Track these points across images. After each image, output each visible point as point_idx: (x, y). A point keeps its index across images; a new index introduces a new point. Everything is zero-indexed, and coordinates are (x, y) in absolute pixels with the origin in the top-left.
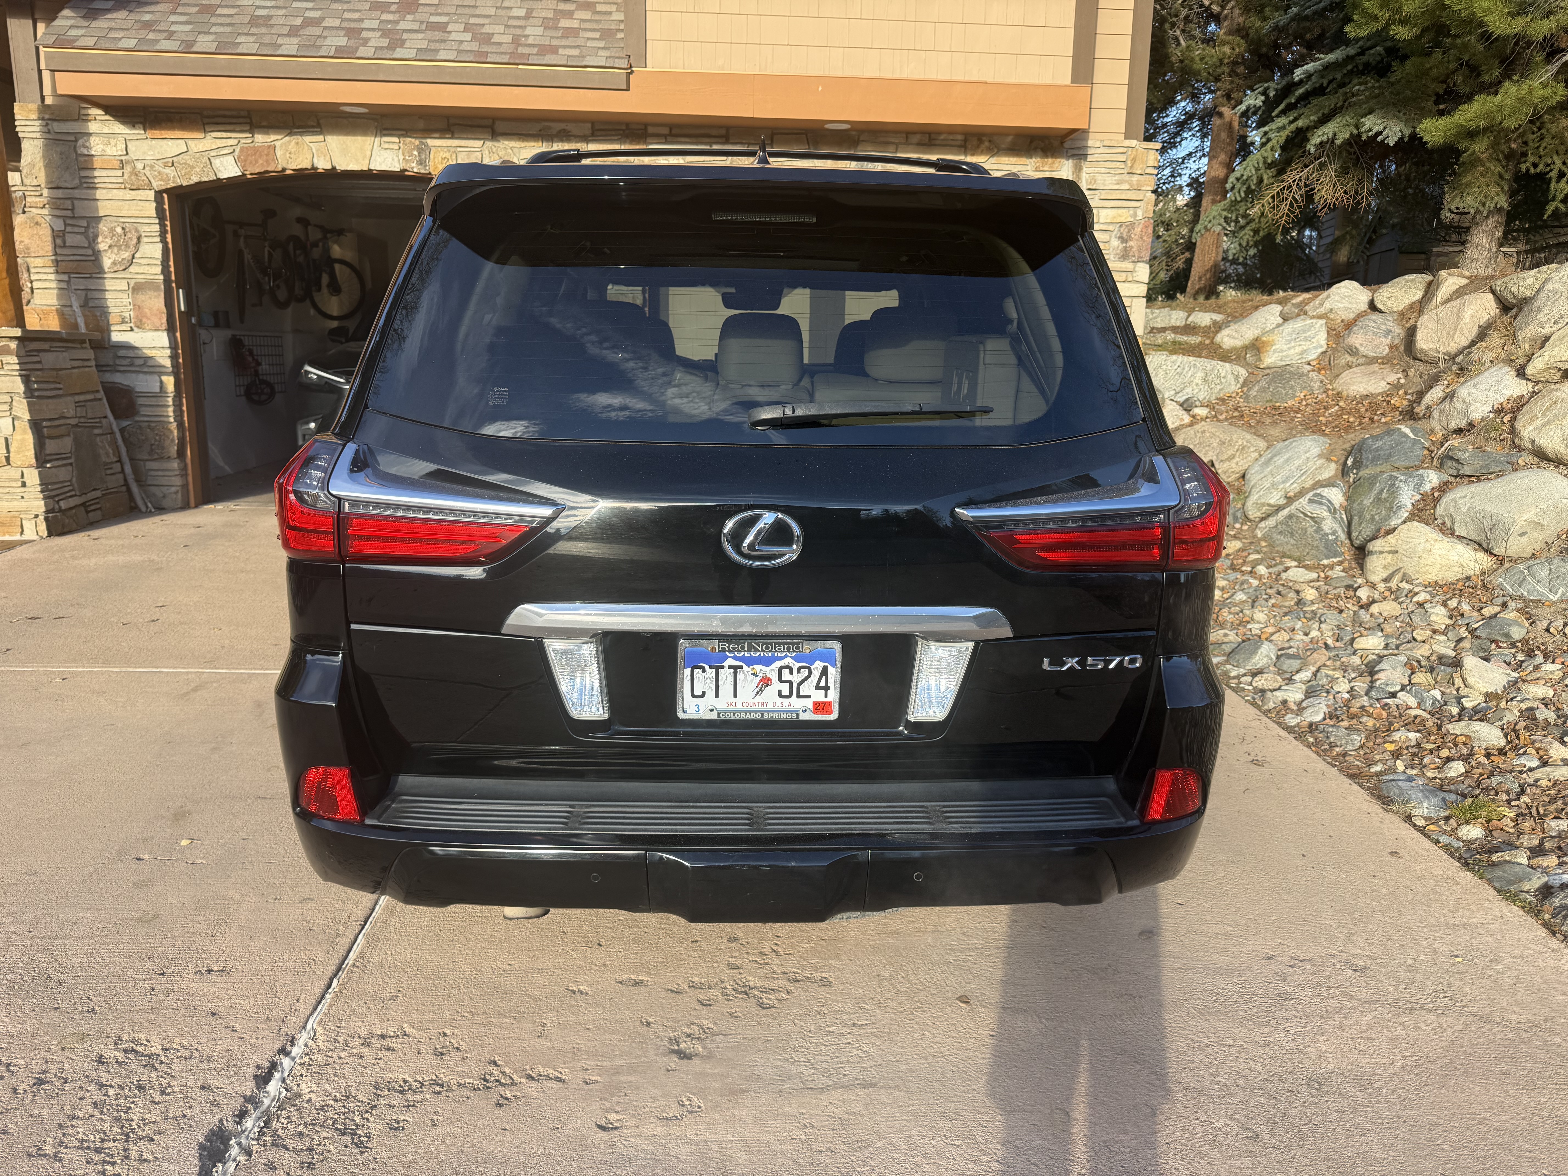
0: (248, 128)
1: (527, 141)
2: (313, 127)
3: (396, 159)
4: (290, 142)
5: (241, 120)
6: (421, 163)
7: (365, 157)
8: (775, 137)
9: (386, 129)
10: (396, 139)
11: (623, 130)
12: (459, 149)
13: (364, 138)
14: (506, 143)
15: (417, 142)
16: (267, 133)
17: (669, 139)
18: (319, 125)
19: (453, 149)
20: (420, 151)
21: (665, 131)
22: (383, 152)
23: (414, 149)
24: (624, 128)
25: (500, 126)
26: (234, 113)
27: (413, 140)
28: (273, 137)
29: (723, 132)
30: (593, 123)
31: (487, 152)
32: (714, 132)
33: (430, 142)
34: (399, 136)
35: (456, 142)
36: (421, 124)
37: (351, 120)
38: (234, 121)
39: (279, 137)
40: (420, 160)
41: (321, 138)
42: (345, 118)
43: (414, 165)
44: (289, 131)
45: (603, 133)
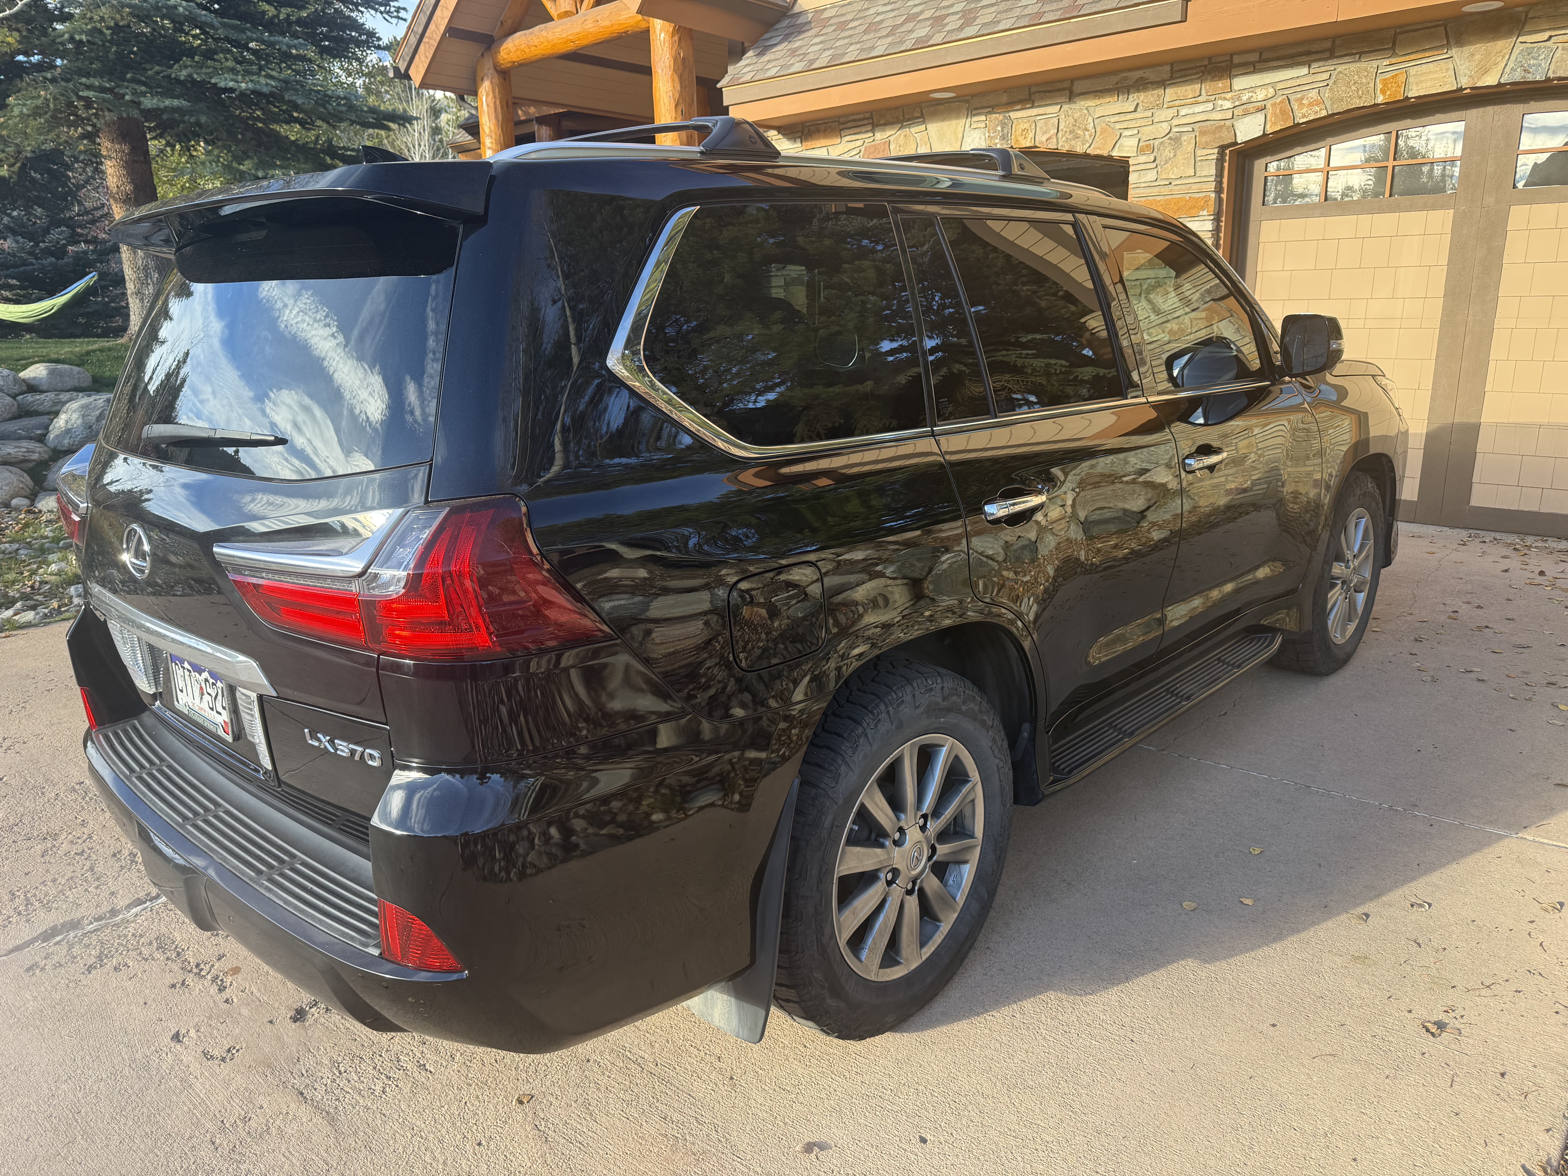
0: (870, 128)
1: (1103, 98)
2: (918, 118)
3: (983, 137)
4: (900, 135)
5: (866, 122)
6: (1003, 138)
7: (957, 140)
8: (1399, 37)
9: (976, 109)
10: (983, 118)
11: (1206, 66)
12: (1039, 118)
13: (957, 121)
14: (1083, 103)
15: (1001, 117)
16: (884, 130)
17: (1258, 66)
18: (922, 116)
19: (1032, 119)
20: (1003, 125)
21: (1254, 57)
22: (972, 132)
23: (998, 125)
24: (1206, 63)
25: (1078, 87)
26: (861, 116)
27: (997, 115)
28: (889, 133)
29: (1328, 45)
30: (1172, 65)
31: (1063, 117)
32: (1316, 47)
33: (1013, 115)
34: (986, 114)
35: (1035, 111)
36: (1004, 98)
37: (946, 105)
38: (861, 123)
39: (893, 132)
40: (1003, 135)
41: (923, 127)
42: (941, 104)
43: (997, 141)
44: (900, 125)
45: (1183, 73)
